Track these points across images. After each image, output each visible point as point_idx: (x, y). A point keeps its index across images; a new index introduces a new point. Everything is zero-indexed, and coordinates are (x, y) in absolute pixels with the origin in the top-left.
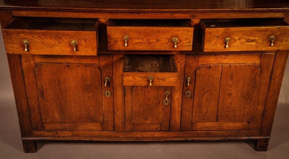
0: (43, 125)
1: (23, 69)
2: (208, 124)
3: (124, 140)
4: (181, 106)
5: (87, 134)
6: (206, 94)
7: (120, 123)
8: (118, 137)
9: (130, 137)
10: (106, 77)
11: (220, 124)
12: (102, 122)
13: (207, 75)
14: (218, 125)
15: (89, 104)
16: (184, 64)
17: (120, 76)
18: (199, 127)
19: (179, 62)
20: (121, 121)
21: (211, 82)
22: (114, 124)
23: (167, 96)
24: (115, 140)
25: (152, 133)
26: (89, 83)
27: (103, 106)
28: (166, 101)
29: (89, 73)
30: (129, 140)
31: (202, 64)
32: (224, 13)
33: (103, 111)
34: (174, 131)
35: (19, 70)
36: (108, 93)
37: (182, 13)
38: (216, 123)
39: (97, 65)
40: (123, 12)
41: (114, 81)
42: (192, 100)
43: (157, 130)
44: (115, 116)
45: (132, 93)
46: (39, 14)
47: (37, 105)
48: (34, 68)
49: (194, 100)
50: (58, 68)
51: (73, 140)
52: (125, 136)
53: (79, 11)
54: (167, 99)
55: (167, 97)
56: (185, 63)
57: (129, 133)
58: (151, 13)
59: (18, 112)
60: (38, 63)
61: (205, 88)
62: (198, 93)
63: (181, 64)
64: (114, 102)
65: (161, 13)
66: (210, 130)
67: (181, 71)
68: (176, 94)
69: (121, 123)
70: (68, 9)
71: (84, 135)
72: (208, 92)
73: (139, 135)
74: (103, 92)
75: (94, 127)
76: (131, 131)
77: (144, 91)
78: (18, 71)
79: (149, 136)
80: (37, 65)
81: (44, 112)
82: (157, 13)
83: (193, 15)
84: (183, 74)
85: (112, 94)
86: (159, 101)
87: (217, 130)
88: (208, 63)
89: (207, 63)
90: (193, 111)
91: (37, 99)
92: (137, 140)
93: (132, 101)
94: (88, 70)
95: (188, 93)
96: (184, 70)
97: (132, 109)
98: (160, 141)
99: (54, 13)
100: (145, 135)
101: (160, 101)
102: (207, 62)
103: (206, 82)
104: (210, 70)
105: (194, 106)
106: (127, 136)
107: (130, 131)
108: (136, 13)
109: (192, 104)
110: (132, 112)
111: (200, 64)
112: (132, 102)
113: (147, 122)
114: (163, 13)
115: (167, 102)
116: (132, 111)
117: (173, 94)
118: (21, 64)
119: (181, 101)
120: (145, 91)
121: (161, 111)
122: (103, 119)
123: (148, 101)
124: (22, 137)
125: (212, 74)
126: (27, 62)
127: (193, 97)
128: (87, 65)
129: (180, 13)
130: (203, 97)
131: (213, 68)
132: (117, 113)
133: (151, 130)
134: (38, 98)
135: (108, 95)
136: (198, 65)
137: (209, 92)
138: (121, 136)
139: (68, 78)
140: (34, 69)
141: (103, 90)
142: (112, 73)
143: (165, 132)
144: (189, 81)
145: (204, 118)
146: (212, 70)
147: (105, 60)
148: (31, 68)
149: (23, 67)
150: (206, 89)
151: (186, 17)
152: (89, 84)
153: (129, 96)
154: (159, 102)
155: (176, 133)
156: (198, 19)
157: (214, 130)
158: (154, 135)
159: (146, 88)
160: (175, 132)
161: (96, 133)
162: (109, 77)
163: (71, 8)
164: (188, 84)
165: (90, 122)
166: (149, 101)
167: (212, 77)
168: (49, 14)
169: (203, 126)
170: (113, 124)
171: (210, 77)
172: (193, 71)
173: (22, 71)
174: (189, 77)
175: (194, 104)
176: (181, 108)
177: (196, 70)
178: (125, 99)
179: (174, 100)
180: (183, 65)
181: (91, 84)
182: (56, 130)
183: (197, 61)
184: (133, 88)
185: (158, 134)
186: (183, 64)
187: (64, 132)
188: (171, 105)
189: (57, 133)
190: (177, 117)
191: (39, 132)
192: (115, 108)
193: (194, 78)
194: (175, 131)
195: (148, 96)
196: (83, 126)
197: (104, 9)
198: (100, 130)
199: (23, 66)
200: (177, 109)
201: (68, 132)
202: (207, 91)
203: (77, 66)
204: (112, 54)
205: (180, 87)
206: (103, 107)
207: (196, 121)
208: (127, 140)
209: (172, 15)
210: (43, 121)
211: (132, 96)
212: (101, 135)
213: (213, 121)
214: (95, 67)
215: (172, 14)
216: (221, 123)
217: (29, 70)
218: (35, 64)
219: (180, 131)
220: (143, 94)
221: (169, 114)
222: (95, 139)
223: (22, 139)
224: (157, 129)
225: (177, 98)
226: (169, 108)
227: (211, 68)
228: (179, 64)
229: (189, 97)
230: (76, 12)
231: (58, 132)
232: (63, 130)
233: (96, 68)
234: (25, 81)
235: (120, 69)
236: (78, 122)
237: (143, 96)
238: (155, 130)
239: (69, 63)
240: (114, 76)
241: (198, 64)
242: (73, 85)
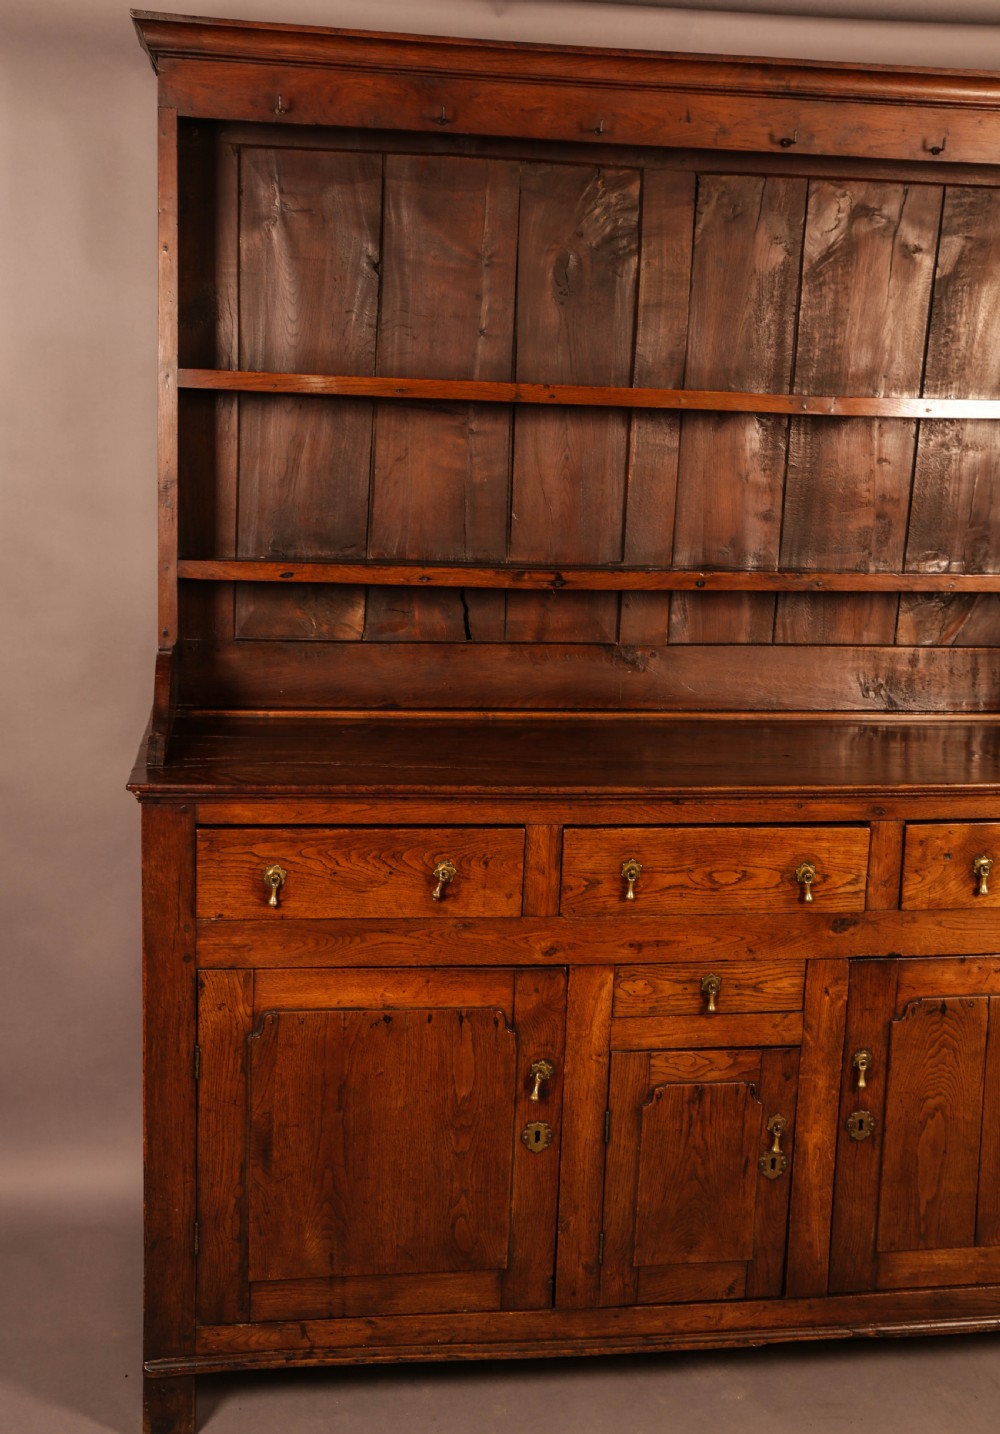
0: (247, 1295)
1: (201, 1039)
2: (942, 1258)
3: (596, 1351)
4: (830, 1182)
5: (434, 1327)
6: (930, 1121)
7: (580, 1269)
8: (569, 1338)
9: (619, 1336)
10: (537, 1062)
11: (985, 1256)
12: (506, 1267)
13: (934, 1042)
14: (982, 1261)
15: (456, 1184)
16: (846, 998)
17: (594, 1057)
18: (906, 1271)
19: (827, 992)
20: (584, 1259)
21: (950, 1072)
22: (554, 1277)
23: (778, 1134)
24: (554, 1354)
25: (711, 1311)
26: (464, 1092)
27: (515, 1191)
28: (773, 1161)
29: (470, 1046)
30: (616, 1350)
31: (914, 995)
32: (987, 798)
33: (510, 1213)
34: (802, 1298)
35: (183, 1046)
36: (538, 1134)
37: (837, 801)
38: (972, 1249)
39: (504, 1014)
40: (620, 798)
41: (567, 1081)
42: (877, 1152)
43: (732, 1296)
44: (560, 1237)
45: (640, 1128)
46: (299, 813)
47: (233, 1201)
48: (246, 1035)
49: (882, 1150)
50: (345, 1029)
51: (370, 1360)
52: (595, 1333)
53: (457, 798)
54: (776, 1149)
55: (777, 1141)
56: (848, 996)
57: (616, 1316)
58: (723, 801)
59: (146, 1238)
60: (264, 1012)
61: (928, 1097)
62: (900, 1119)
63: (831, 998)
64: (562, 1171)
65: (762, 802)
66: (950, 1287)
67: (835, 1029)
68: (815, 1127)
69: (586, 1267)
70: (414, 792)
71: (421, 1333)
72: (939, 1114)
73: (657, 1324)
74: (518, 1129)
75: (465, 1295)
76: (625, 1306)
77: (686, 1117)
78: (178, 1051)
79: (702, 1326)
80: (262, 1020)
81: (261, 1234)
82: (748, 801)
83: (878, 808)
84: (842, 1041)
85: (556, 1138)
86: (743, 1162)
87: (977, 1285)
88: (936, 992)
89: (930, 993)
90: (882, 1202)
91: (237, 1174)
92: (649, 1349)
93: (637, 1163)
94: (468, 1035)
95: (861, 1122)
96: (843, 1023)
97: (634, 1202)
98: (746, 1345)
99: (357, 807)
100: (682, 1319)
101: (747, 1161)
102: (933, 989)
103: (931, 1069)
104: (946, 1019)
105: (884, 1178)
106: (607, 1331)
107: (620, 1307)
108: (671, 799)
109: (874, 1169)
110: (634, 1213)
111: (903, 996)
112: (637, 1171)
113: (693, 1259)
114: (770, 801)
115: (778, 1166)
116: (634, 1209)
117: (800, 1129)
118: (197, 1016)
119: (831, 1157)
120: (691, 1117)
121: (753, 1205)
122: (510, 1253)
123: (700, 1160)
124: (145, 1360)
125: (952, 1037)
126: (220, 1009)
127: (878, 1139)
128: (464, 1014)
129: (832, 801)
130: (920, 1135)
131: (955, 1011)
132: (568, 1226)
133: (708, 1298)
134: (243, 1169)
135: (537, 1139)
136: (899, 1000)
137: (942, 1113)
138: (582, 1334)
139: (381, 1073)
140: (245, 1040)
141: (517, 1121)
142: (559, 1045)
143: (768, 1303)
144: (863, 1068)
145: (923, 1230)
146: (952, 1019)
147: (537, 991)
148: (235, 1033)
149: (201, 1034)
150: (931, 1103)
151: (853, 813)
152: (463, 1097)
153: (622, 1143)
154: (746, 1165)
155: (810, 1307)
156: (896, 820)
157: (967, 1286)
158: (721, 1318)
159: (697, 1106)
160: (808, 1301)
161: (476, 1321)
162: (548, 1061)
163: (427, 788)
164: (862, 1083)
165: (452, 1272)
166: (703, 1163)
167: (954, 1049)
168: (339, 810)
169: (921, 1266)
170: (551, 1273)
171: (945, 1050)
172: (879, 1027)
173: (195, 1050)
174: (860, 1050)
175: (884, 1167)
176: (830, 1190)
177: (890, 1024)
178: (609, 1156)
179: (806, 1153)
180: (841, 1003)
181: (471, 1094)
182: (301, 1318)
183: (895, 987)
184: (645, 1108)
185: (738, 1314)
186: (839, 997)
187: (337, 1325)
188: (790, 1178)
189: (304, 1331)
190: (815, 1230)
191: (226, 1332)
192: (561, 1202)
193: (884, 1057)
194: (808, 1298)
195: (703, 1139)
196: (421, 1291)
197: (554, 790)
198: (492, 1305)
199: (201, 1026)
200: (815, 1195)
201: (351, 1325)
202: (936, 1109)
203: (426, 1018)
204: (567, 966)
205: (830, 1098)
206: (511, 1199)
207: (892, 1244)
208: (607, 1351)
209: (800, 806)
210: (251, 1277)
211: (639, 1144)
212: (493, 1329)
213: (961, 1244)
214: (496, 1023)
215: (802, 802)
216: (993, 1249)
217: (227, 1042)
218: (254, 1015)
219: (829, 1294)
220: (681, 1130)
221: (784, 1217)
222: (469, 1351)
223: (144, 1370)
224: (731, 1289)
225: (816, 1145)
226: (785, 1190)
227: (948, 1012)
228: (827, 998)
229: (862, 1141)
230: (444, 799)
231: (310, 1325)
232: (331, 1317)
233: (501, 1025)
234: (201, 1094)
235: (594, 1028)
236: (399, 1275)
237: (683, 1141)
238: (725, 1298)
239: (389, 1008)
240: (568, 1058)
241: (896, 997)
242: (400, 1103)
